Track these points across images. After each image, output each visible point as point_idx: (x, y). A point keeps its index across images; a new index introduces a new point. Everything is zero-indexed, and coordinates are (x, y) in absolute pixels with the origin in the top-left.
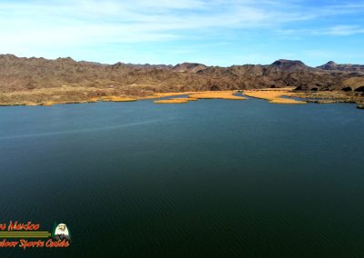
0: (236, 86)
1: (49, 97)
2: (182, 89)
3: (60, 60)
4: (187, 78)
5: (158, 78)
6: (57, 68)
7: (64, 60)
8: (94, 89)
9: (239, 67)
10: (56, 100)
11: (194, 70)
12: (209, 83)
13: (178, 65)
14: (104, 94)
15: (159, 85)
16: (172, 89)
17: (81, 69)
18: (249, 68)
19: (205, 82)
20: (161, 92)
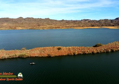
0: (100, 26)
1: (45, 28)
2: (83, 26)
3: (46, 19)
4: (84, 23)
5: (75, 23)
6: (45, 21)
7: (47, 19)
8: (57, 26)
9: (102, 20)
10: (47, 28)
11: (87, 21)
12: (91, 25)
13: (82, 20)
14: (59, 27)
15: (75, 25)
16: (79, 26)
17: (52, 21)
18: (106, 20)
19: (90, 24)
20: (76, 27)
